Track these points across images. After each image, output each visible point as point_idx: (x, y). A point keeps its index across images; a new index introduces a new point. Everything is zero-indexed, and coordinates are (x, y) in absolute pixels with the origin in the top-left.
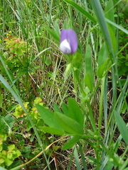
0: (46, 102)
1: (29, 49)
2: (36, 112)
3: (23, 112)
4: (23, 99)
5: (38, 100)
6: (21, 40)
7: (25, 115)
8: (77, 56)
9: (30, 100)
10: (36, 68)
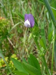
0: (19, 57)
1: (8, 23)
2: (13, 63)
3: (4, 64)
4: (5, 55)
5: (13, 56)
6: (3, 18)
7: (6, 65)
8: (36, 28)
9: (9, 56)
10: (12, 35)
